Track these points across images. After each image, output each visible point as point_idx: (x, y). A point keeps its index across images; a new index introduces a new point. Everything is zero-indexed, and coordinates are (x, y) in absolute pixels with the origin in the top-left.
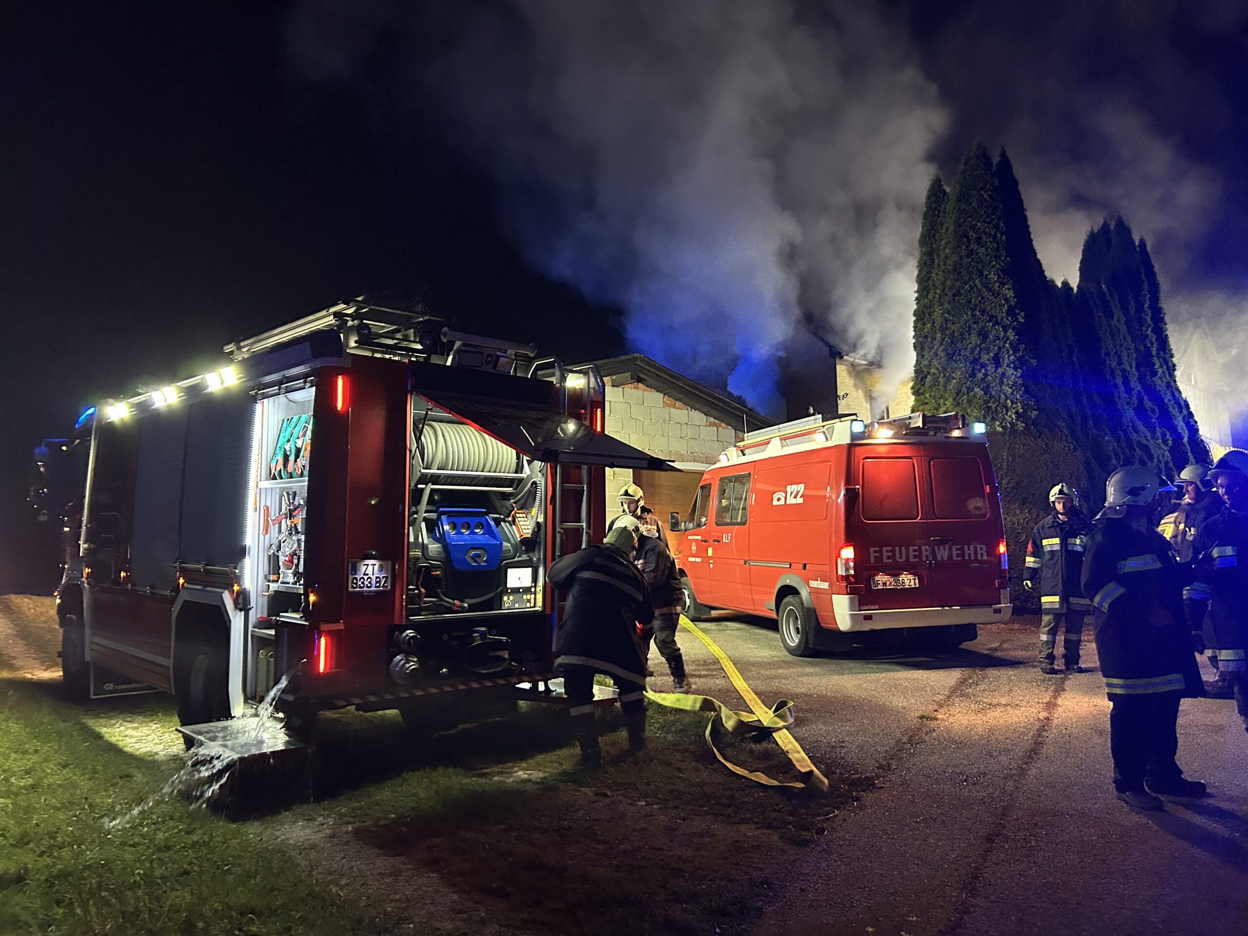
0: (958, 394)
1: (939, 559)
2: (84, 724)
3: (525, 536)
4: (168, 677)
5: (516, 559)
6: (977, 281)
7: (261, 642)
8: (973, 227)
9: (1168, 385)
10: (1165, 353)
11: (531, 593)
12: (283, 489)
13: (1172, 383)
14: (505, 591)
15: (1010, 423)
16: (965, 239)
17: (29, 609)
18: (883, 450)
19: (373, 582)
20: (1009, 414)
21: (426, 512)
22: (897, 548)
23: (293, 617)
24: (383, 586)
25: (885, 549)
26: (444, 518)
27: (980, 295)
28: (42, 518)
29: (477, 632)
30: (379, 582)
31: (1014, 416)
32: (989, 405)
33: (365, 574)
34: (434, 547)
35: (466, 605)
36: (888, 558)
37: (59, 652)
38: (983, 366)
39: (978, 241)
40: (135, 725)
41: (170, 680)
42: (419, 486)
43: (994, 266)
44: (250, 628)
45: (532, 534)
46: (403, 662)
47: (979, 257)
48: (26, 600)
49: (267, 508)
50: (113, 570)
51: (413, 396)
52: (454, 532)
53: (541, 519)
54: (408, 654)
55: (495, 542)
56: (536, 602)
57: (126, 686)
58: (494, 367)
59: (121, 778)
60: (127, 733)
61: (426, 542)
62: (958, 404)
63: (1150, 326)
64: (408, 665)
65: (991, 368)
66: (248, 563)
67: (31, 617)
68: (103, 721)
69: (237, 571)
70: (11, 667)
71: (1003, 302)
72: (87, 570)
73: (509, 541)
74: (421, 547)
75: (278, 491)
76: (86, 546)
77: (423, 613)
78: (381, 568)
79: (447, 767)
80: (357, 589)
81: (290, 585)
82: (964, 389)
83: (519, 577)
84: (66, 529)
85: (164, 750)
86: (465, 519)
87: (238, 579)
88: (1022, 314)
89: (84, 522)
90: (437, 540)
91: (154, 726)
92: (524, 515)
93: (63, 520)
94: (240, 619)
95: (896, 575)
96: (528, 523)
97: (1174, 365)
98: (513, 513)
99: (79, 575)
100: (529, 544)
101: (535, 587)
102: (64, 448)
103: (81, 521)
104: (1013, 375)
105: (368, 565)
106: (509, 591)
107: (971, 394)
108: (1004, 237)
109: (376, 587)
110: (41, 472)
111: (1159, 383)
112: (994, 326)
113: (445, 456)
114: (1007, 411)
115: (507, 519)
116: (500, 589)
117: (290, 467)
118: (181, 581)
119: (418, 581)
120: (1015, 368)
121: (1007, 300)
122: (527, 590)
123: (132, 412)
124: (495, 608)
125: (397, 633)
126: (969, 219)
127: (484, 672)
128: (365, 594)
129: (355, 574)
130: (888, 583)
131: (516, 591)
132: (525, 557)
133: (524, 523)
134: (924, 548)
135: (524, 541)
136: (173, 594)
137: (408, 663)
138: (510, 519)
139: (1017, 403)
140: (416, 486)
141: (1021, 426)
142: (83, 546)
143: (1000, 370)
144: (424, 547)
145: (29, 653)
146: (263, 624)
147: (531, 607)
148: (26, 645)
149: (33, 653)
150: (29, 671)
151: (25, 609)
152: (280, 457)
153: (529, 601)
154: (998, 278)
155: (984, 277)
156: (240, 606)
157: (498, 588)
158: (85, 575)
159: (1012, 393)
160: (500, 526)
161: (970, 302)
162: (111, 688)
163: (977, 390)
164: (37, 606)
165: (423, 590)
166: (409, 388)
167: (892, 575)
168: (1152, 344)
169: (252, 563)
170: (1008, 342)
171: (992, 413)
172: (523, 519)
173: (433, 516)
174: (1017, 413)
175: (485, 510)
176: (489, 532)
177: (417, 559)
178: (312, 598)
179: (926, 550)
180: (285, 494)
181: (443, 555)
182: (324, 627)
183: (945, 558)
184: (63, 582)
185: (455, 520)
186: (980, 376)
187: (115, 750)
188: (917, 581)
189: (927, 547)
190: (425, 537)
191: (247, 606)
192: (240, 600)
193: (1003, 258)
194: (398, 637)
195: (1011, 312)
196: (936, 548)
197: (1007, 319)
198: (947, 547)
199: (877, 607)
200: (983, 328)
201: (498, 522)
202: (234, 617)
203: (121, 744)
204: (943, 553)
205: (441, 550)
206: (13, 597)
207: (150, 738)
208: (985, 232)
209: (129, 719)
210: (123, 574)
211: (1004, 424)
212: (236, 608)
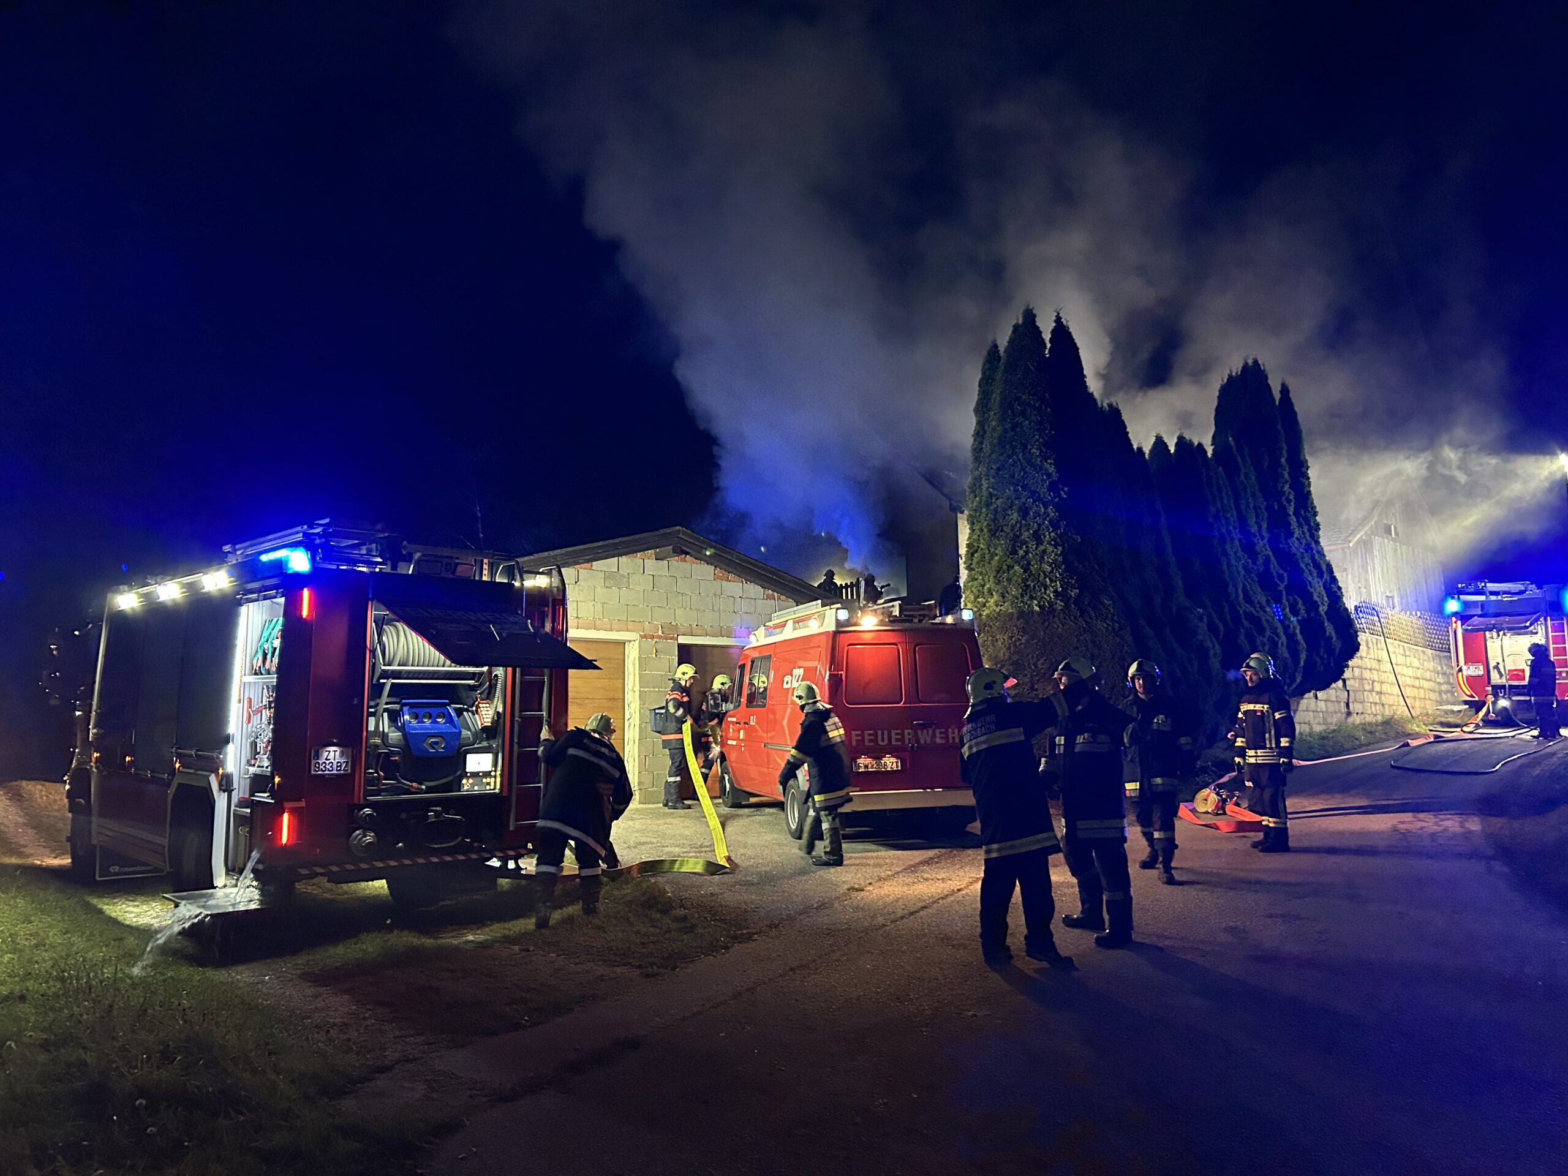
0: (998, 572)
1: (922, 742)
2: (88, 902)
3: (486, 724)
4: (163, 854)
5: (476, 746)
6: (1020, 455)
7: (240, 820)
8: (1018, 399)
9: (1308, 548)
10: (1306, 509)
11: (491, 776)
12: (264, 683)
13: (1313, 545)
14: (465, 774)
15: (1048, 602)
16: (1010, 412)
17: (41, 797)
18: (867, 637)
19: (335, 766)
20: (1048, 592)
21: (387, 703)
22: (879, 732)
23: (263, 797)
24: (344, 770)
25: (866, 732)
26: (405, 709)
27: (1023, 469)
28: (53, 702)
29: (432, 811)
30: (340, 766)
31: (1052, 595)
32: (1028, 583)
33: (327, 759)
34: (394, 735)
35: (424, 787)
36: (870, 741)
37: (68, 837)
38: (1025, 543)
39: (1023, 414)
40: (136, 904)
41: (165, 857)
42: (382, 681)
43: (1037, 440)
44: (233, 808)
45: (492, 723)
46: (361, 836)
47: (1024, 430)
48: (39, 787)
49: (250, 699)
50: (119, 755)
51: (374, 603)
52: (416, 721)
53: (500, 710)
54: (366, 830)
55: (454, 730)
56: (494, 785)
57: (132, 869)
58: (453, 573)
59: (114, 940)
60: (128, 909)
61: (386, 730)
62: (999, 581)
63: (1286, 482)
64: (364, 839)
65: (1032, 545)
66: (231, 750)
67: (43, 805)
68: (106, 900)
69: (221, 756)
70: (20, 855)
71: (1045, 477)
72: (95, 755)
73: (469, 730)
74: (381, 735)
75: (261, 684)
76: (95, 731)
77: (383, 794)
78: (342, 754)
79: (402, 931)
80: (320, 772)
81: (264, 769)
82: (1005, 567)
83: (478, 762)
84: (78, 713)
85: (159, 922)
86: (427, 710)
87: (221, 763)
88: (1066, 489)
89: (94, 707)
90: (398, 729)
91: (154, 904)
92: (488, 705)
93: (74, 704)
94: (224, 798)
95: (878, 757)
96: (489, 712)
97: (1318, 525)
98: (477, 703)
99: (88, 760)
100: (489, 732)
101: (495, 771)
102: (77, 633)
103: (91, 705)
104: (1053, 553)
105: (330, 751)
106: (469, 775)
107: (1011, 572)
108: (1049, 410)
109: (337, 770)
110: (54, 655)
111: (1296, 546)
112: (1034, 501)
113: (406, 654)
114: (1045, 590)
115: (470, 709)
116: (459, 773)
117: (267, 666)
118: (177, 765)
119: (377, 765)
120: (1056, 546)
121: (1049, 475)
122: (487, 774)
123: (141, 602)
124: (454, 790)
125: (356, 811)
126: (1015, 391)
127: (436, 846)
128: (327, 776)
129: (318, 759)
130: (870, 765)
131: (475, 775)
132: (485, 744)
133: (487, 713)
134: (906, 732)
135: (485, 729)
136: (170, 777)
137: (365, 837)
138: (474, 709)
139: (1056, 582)
140: (378, 680)
141: (1059, 605)
142: (93, 731)
143: (1041, 548)
144: (384, 736)
145: (39, 842)
146: (242, 803)
147: (490, 790)
148: (36, 834)
149: (43, 842)
150: (39, 858)
151: (38, 796)
152: (260, 655)
153: (489, 784)
154: (1040, 453)
155: (1027, 451)
156: (224, 788)
157: (457, 772)
158: (93, 760)
159: (1051, 572)
160: (462, 717)
161: (1013, 476)
162: (117, 870)
163: (1017, 568)
164: (50, 793)
165: (382, 774)
166: (370, 596)
167: (874, 758)
168: (1289, 501)
169: (236, 748)
170: (1048, 519)
171: (1031, 591)
172: (485, 709)
173: (397, 707)
174: (1056, 591)
175: (447, 701)
176: (450, 720)
177: (377, 746)
178: (277, 780)
179: (909, 734)
180: (265, 687)
181: (403, 742)
182: (288, 805)
183: (928, 742)
184: (73, 766)
185: (416, 710)
186: (1021, 552)
187: (115, 922)
188: (899, 764)
189: (910, 731)
190: (385, 724)
191: (230, 787)
192: (224, 783)
193: (1047, 432)
194: (357, 813)
195: (1053, 487)
196: (919, 732)
197: (1050, 495)
198: (930, 731)
199: (858, 789)
200: (1024, 504)
201: (459, 712)
202: (219, 797)
203: (120, 918)
204: (925, 737)
205: (401, 738)
206: (24, 783)
207: (149, 913)
208: (1029, 405)
209: (131, 899)
210: (128, 759)
211: (1042, 603)
212: (220, 789)
